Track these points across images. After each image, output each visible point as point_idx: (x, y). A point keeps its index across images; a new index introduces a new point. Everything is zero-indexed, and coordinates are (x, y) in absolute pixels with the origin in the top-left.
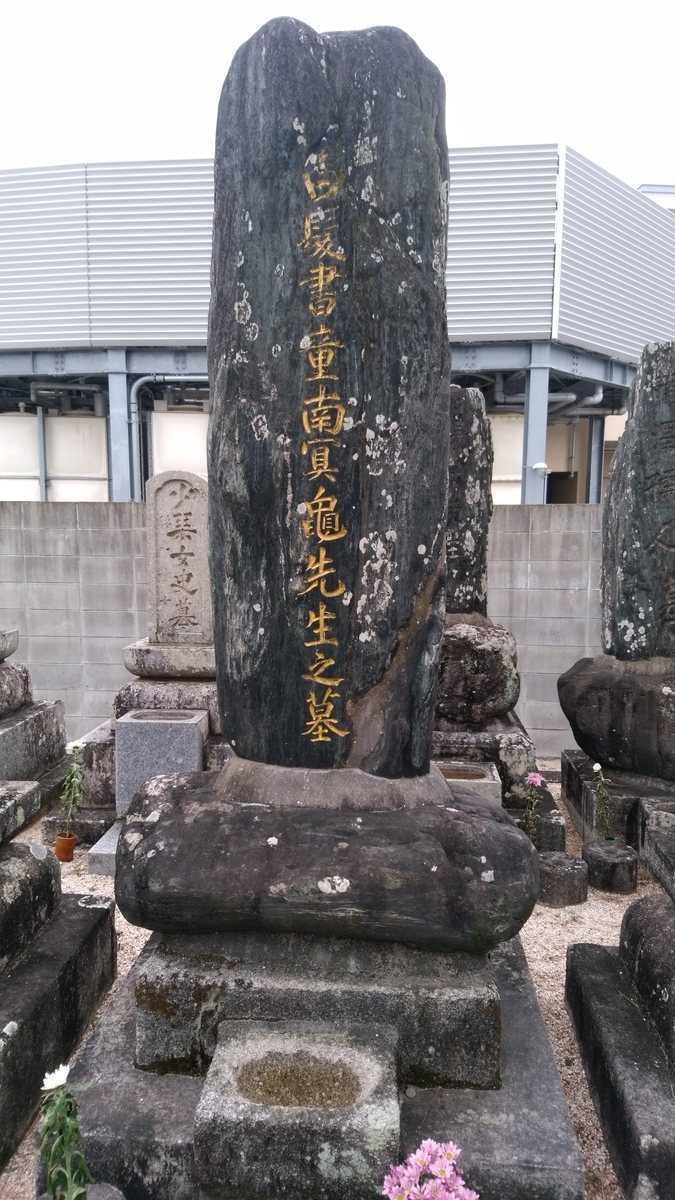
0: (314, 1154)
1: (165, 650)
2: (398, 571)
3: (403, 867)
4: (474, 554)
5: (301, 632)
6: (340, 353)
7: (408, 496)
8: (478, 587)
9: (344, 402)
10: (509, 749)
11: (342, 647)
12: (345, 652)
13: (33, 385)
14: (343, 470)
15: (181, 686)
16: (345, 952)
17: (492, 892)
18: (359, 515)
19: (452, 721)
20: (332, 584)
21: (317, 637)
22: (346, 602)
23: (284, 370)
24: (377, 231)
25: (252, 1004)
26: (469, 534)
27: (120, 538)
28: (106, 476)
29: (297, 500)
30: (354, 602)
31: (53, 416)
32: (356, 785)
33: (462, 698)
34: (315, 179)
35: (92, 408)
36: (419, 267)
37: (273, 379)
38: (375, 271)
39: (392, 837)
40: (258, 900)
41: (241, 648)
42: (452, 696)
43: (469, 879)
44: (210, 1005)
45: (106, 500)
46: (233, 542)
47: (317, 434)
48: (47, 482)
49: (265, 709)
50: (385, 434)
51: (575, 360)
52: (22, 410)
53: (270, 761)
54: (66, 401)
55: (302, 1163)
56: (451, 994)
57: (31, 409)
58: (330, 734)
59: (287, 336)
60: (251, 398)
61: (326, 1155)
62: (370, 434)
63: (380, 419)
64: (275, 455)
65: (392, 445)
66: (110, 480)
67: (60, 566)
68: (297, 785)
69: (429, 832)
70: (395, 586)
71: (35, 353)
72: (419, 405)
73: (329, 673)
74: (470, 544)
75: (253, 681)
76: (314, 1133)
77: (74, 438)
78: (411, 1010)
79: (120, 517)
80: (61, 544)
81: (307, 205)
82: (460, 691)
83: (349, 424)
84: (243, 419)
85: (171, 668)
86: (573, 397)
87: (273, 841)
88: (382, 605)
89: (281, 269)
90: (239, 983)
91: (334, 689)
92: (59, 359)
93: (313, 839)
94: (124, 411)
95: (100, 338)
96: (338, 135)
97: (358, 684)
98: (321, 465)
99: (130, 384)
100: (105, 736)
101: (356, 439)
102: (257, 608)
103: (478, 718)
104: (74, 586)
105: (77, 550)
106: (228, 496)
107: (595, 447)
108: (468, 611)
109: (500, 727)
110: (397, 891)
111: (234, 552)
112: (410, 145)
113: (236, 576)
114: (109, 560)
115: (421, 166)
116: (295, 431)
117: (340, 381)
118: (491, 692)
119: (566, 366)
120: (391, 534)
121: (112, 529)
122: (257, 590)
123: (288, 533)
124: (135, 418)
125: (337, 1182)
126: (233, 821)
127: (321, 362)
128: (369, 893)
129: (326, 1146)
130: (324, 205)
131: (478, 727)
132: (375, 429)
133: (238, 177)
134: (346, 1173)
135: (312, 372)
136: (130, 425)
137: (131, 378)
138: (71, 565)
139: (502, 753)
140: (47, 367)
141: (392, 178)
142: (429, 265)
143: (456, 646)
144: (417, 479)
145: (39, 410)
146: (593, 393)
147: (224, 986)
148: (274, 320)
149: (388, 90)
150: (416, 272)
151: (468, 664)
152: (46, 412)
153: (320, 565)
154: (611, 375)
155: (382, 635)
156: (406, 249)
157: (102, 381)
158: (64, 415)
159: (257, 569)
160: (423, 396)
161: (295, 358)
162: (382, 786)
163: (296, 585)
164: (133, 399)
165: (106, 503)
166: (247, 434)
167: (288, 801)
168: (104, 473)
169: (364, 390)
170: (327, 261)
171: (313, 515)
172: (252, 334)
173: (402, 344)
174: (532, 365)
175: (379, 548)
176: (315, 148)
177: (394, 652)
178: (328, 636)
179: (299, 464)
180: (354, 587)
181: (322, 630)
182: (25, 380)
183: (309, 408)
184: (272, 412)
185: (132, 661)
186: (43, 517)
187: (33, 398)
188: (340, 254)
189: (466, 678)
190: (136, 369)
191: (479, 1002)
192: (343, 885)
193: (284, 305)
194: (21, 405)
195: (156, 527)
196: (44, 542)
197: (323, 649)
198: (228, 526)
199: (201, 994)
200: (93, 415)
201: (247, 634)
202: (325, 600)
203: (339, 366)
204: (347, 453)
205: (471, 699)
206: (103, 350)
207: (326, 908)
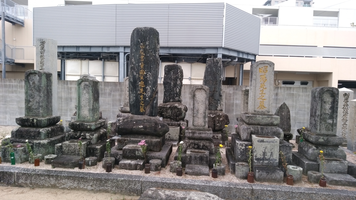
0: (135, 152)
1: (126, 107)
2: (151, 91)
3: (149, 125)
4: (179, 92)
5: (139, 98)
6: (144, 65)
7: (152, 82)
8: (179, 98)
9: (145, 71)
10: (182, 124)
11: (145, 100)
12: (145, 101)
13: (101, 54)
14: (144, 79)
15: (128, 114)
16: (143, 136)
17: (160, 129)
18: (147, 84)
19: (173, 120)
20: (143, 92)
21: (141, 99)
22: (145, 95)
23: (138, 67)
24: (149, 52)
25: (131, 141)
26: (178, 89)
27: (120, 89)
28: (118, 76)
29: (139, 82)
30: (146, 94)
31: (106, 61)
32: (146, 117)
33: (175, 116)
34: (141, 46)
35: (116, 59)
36: (154, 56)
37: (136, 68)
38: (148, 56)
39: (149, 122)
40: (132, 128)
41: (132, 100)
42: (174, 116)
43: (158, 127)
44: (126, 142)
45: (118, 81)
46: (131, 87)
47: (141, 74)
48: (104, 77)
49: (135, 108)
50: (150, 75)
51: (229, 52)
52: (99, 59)
53: (135, 115)
54: (109, 58)
55: (134, 153)
56: (154, 140)
57: (101, 59)
58: (143, 111)
59: (138, 63)
60: (134, 70)
61: (137, 152)
62: (148, 75)
63: (149, 73)
64: (136, 77)
65: (150, 76)
66: (119, 77)
67: (107, 94)
68: (138, 117)
69: (153, 122)
70: (150, 92)
71: (102, 47)
72: (153, 71)
73: (143, 103)
74: (178, 90)
75: (133, 104)
76: (135, 150)
77: (111, 67)
78: (150, 142)
79: (120, 85)
80: (108, 90)
81: (141, 49)
82: (175, 115)
83: (145, 73)
84: (133, 72)
85: (127, 110)
86: (230, 60)
87: (135, 123)
88: (149, 95)
89: (137, 56)
90: (130, 139)
91: (143, 105)
92: (108, 48)
93: (139, 122)
94: (123, 61)
95: (118, 44)
96: (144, 41)
97: (146, 105)
98: (142, 78)
99: (125, 55)
100: (115, 122)
101: (146, 75)
102: (134, 95)
103: (178, 119)
104: (110, 98)
105: (111, 91)
106: (131, 81)
107: (241, 71)
108: (178, 102)
109: (182, 121)
110: (148, 127)
111: (131, 88)
112: (153, 42)
113: (131, 91)
114: (117, 93)
115: (154, 44)
116: (139, 74)
117: (144, 68)
118: (180, 115)
119: (226, 53)
120: (150, 86)
121: (118, 87)
122: (134, 93)
123: (138, 86)
124: (125, 62)
125: (138, 156)
126: (130, 121)
127: (142, 66)
128: (145, 128)
129: (137, 151)
130: (142, 49)
131: (178, 121)
132: (148, 74)
133: (133, 45)
134: (139, 154)
135: (141, 67)
136: (124, 64)
137: (125, 53)
138: (110, 94)
139: (181, 125)
140: (105, 50)
141: (151, 46)
142: (156, 55)
143: (174, 107)
144: (153, 80)
145: (103, 60)
146: (235, 59)
147: (128, 139)
148: (137, 61)
149: (150, 36)
150: (153, 56)
151: (176, 110)
152: (104, 61)
153: (142, 90)
154: (239, 55)
155: (149, 99)
156: (152, 54)
157: (118, 53)
158: (109, 61)
159: (134, 90)
160: (154, 70)
161: (139, 66)
162: (149, 117)
163: (139, 92)
164: (125, 58)
165: (117, 82)
166: (133, 74)
167: (137, 119)
168: (118, 75)
169: (147, 70)
170: (143, 55)
171: (141, 84)
172: (134, 63)
173: (151, 65)
174: (218, 53)
175: (149, 88)
176: (141, 42)
177: (151, 101)
178: (143, 99)
179: (139, 78)
180: (146, 93)
181: (142, 98)
182: (100, 53)
183: (140, 71)
184: (136, 72)
185: (120, 109)
186: (105, 84)
187: (101, 57)
188: (144, 54)
189: (176, 113)
190: (126, 51)
191: (157, 141)
192: (142, 127)
193: (138, 60)
194: (98, 58)
195: (125, 86)
196: (105, 90)
197: (142, 100)
198: (131, 85)
199: (125, 140)
200: (116, 61)
201: (133, 98)
202: (142, 94)
203: (144, 67)
204: (145, 77)
205: (177, 116)
206: (119, 47)
207: (140, 129)
